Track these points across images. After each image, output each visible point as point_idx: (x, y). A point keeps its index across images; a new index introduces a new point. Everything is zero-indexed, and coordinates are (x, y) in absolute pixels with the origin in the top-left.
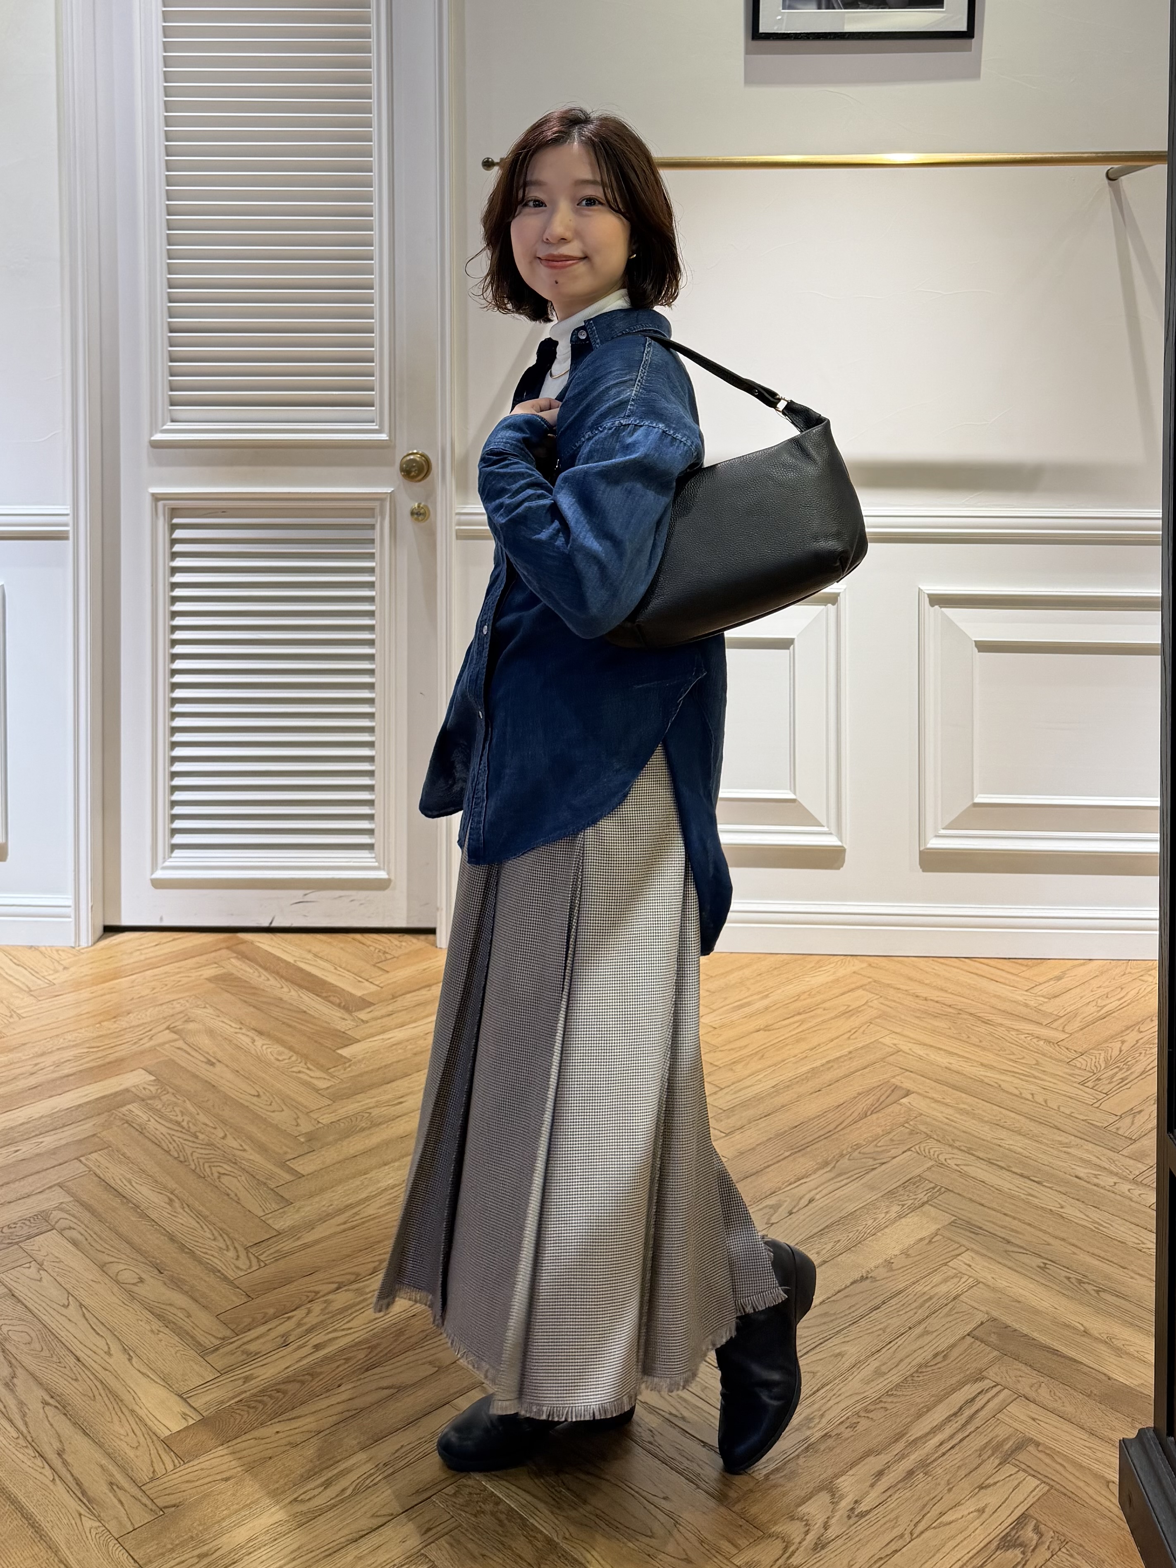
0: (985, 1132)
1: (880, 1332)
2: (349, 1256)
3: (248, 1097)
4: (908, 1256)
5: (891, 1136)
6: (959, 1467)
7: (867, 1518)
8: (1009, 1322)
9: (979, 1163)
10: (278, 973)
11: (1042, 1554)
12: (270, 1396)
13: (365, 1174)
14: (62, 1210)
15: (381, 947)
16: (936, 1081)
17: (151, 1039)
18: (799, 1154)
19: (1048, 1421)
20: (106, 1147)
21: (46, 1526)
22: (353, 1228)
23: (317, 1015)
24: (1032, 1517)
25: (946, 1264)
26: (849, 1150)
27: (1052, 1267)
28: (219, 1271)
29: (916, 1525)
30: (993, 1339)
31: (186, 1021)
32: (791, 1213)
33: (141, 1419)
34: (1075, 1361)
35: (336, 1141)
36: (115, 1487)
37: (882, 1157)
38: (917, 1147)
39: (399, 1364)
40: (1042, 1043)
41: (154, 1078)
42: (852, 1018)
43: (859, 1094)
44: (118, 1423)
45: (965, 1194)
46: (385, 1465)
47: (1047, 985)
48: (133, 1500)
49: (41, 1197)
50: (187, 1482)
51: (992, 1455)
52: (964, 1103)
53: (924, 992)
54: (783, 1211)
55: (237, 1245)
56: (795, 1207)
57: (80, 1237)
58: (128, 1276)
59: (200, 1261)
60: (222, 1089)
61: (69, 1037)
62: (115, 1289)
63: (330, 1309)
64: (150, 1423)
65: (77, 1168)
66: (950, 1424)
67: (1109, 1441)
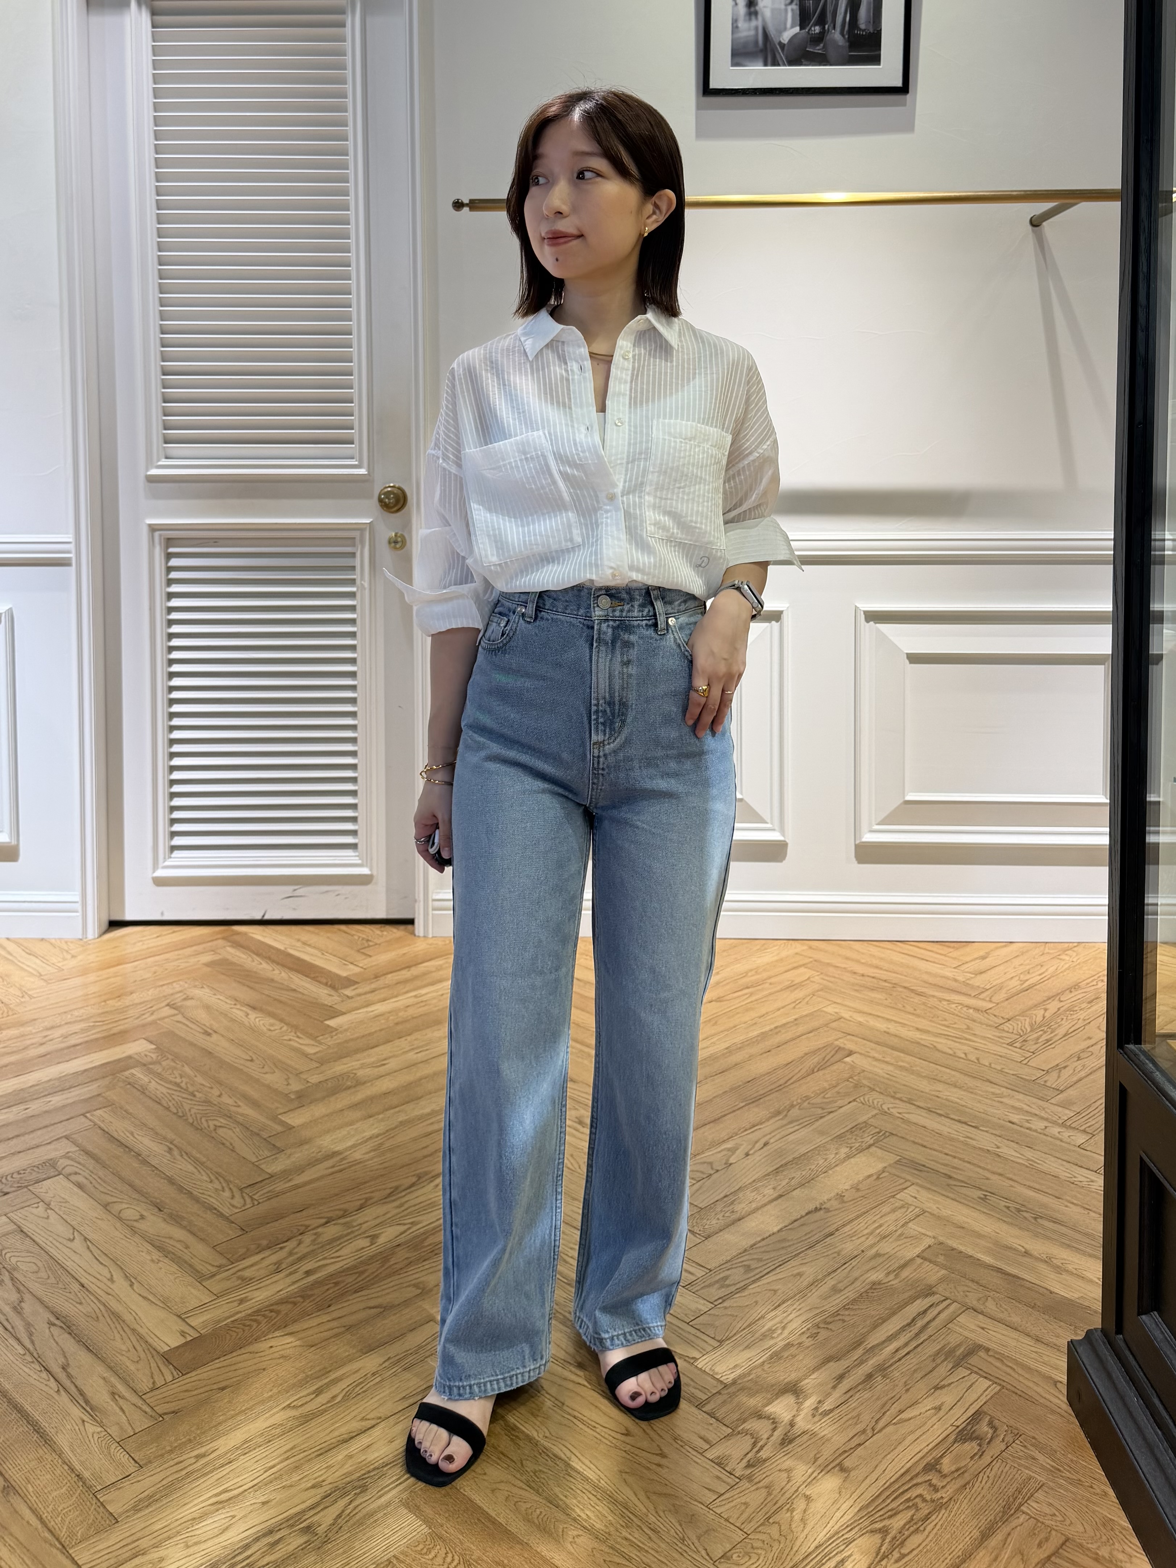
0: (924, 1086)
1: (835, 1255)
2: (337, 1195)
3: (242, 1062)
4: (858, 1190)
5: (837, 1089)
6: (915, 1371)
7: (831, 1415)
8: (955, 1245)
9: (919, 1111)
10: (269, 958)
11: (998, 1446)
12: (264, 1316)
13: (351, 1125)
14: (69, 1158)
15: (364, 936)
16: (877, 1043)
17: (152, 1014)
18: (754, 1104)
19: (995, 1329)
20: (110, 1104)
21: (51, 1431)
22: (341, 1171)
23: (305, 992)
24: (986, 1413)
25: (893, 1197)
26: (799, 1101)
27: (992, 1199)
28: (215, 1209)
29: (877, 1422)
30: (941, 1259)
31: (185, 999)
32: (747, 1155)
33: (141, 1337)
34: (1018, 1278)
35: (324, 1098)
36: (117, 1397)
37: (830, 1106)
38: (862, 1099)
39: (384, 1287)
40: (971, 1011)
41: (154, 1047)
42: (796, 992)
43: (806, 1054)
44: (119, 1340)
45: (908, 1137)
46: (373, 1374)
47: (973, 963)
48: (133, 1407)
49: (49, 1147)
50: (186, 1391)
51: (945, 1360)
52: (903, 1061)
53: (860, 969)
54: (740, 1153)
55: (231, 1186)
56: (751, 1149)
57: (85, 1181)
58: (130, 1214)
59: (197, 1200)
60: (217, 1054)
61: (76, 1013)
62: (118, 1225)
63: (320, 1240)
64: (150, 1340)
65: (81, 1123)
66: (904, 1333)
67: (1056, 1347)
